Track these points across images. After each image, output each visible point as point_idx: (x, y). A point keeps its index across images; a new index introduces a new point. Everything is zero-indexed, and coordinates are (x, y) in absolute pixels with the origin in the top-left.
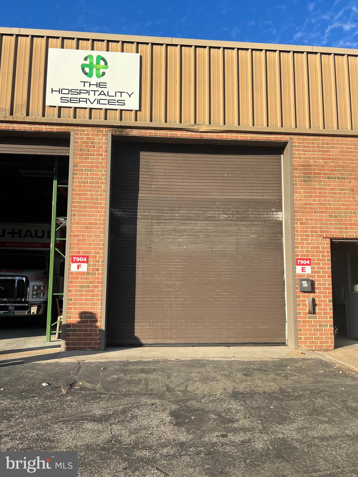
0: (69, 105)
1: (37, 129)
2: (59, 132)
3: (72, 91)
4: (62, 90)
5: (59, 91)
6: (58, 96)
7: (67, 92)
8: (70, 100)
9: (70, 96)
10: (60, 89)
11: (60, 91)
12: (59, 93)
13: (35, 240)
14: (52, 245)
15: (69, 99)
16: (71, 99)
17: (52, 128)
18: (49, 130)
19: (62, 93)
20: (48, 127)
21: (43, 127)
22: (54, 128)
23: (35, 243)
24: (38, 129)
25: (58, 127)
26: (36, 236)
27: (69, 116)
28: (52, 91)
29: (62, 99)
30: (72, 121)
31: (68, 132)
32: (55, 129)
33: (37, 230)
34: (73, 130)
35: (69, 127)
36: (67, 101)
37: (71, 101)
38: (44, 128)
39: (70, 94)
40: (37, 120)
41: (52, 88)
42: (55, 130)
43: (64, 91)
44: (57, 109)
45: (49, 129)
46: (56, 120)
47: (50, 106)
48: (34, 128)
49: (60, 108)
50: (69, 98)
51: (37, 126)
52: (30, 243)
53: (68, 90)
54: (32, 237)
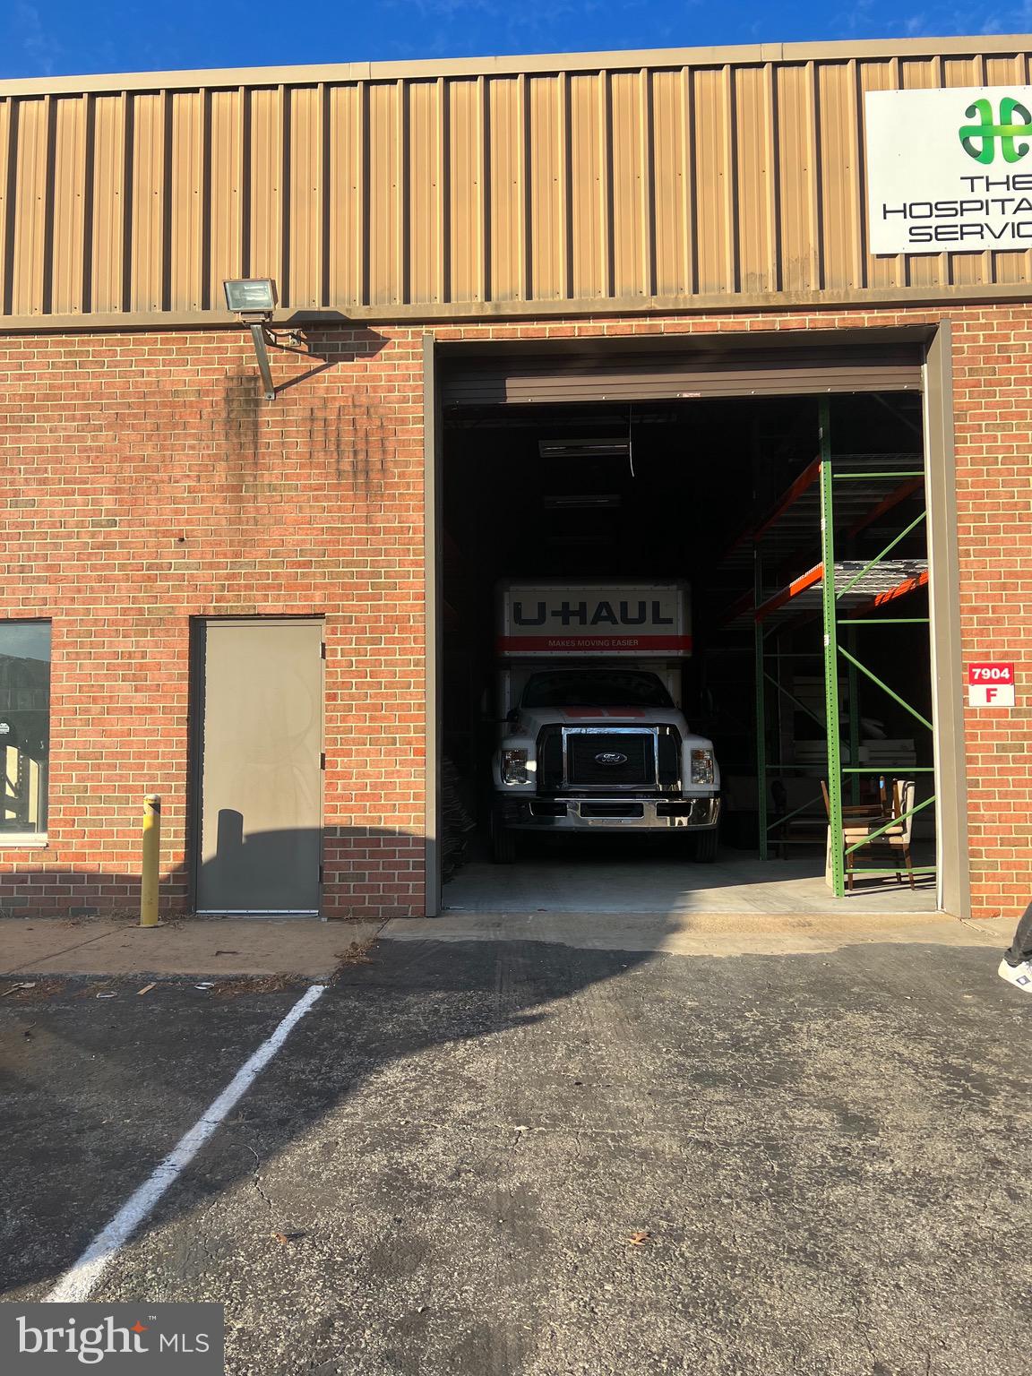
0: (934, 246)
1: (849, 324)
2: (906, 325)
3: (939, 206)
4: (911, 206)
5: (904, 211)
6: (901, 224)
7: (925, 210)
8: (937, 234)
9: (934, 222)
10: (905, 205)
11: (906, 211)
12: (905, 217)
13: (622, 630)
14: (829, 640)
15: (932, 231)
16: (939, 230)
17: (888, 317)
18: (879, 323)
19: (912, 217)
20: (876, 314)
21: (865, 315)
22: (893, 317)
23: (621, 638)
24: (849, 322)
25: (905, 313)
26: (626, 620)
27: (934, 279)
28: (885, 212)
29: (914, 231)
30: (942, 290)
31: (934, 324)
32: (896, 318)
33: (626, 603)
34: (946, 317)
35: (934, 311)
36: (928, 237)
37: (940, 237)
38: (866, 319)
39: (934, 216)
40: (851, 296)
41: (885, 206)
42: (896, 323)
43: (917, 211)
44: (898, 262)
45: (879, 321)
46: (899, 292)
47: (880, 256)
48: (838, 320)
49: (908, 256)
50: (934, 228)
51: (846, 315)
52: (610, 638)
53: (928, 206)
54: (615, 622)
